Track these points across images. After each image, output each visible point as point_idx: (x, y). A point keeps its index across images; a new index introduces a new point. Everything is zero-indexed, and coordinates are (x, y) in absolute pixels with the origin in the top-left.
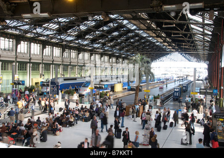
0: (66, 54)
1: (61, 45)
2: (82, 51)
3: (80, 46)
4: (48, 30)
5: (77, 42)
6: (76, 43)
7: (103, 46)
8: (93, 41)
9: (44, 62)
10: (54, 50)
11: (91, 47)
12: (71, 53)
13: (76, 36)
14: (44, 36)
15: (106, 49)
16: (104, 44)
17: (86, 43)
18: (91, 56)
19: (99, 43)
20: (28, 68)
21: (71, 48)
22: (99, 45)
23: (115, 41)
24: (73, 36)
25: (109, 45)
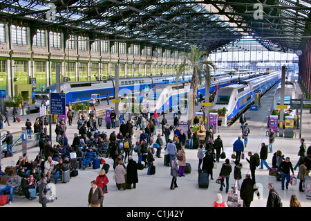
0: (70, 43)
1: (63, 28)
2: (97, 38)
3: (92, 30)
4: (38, 3)
5: (88, 22)
6: (86, 25)
7: (131, 28)
8: (115, 20)
9: (35, 57)
10: (51, 36)
11: (110, 30)
12: (79, 42)
13: (85, 13)
14: (33, 13)
15: (135, 33)
16: (132, 26)
17: (102, 24)
18: (111, 46)
19: (124, 24)
20: (9, 68)
21: (78, 33)
22: (124, 28)
23: (150, 20)
24: (81, 12)
25: (141, 26)
